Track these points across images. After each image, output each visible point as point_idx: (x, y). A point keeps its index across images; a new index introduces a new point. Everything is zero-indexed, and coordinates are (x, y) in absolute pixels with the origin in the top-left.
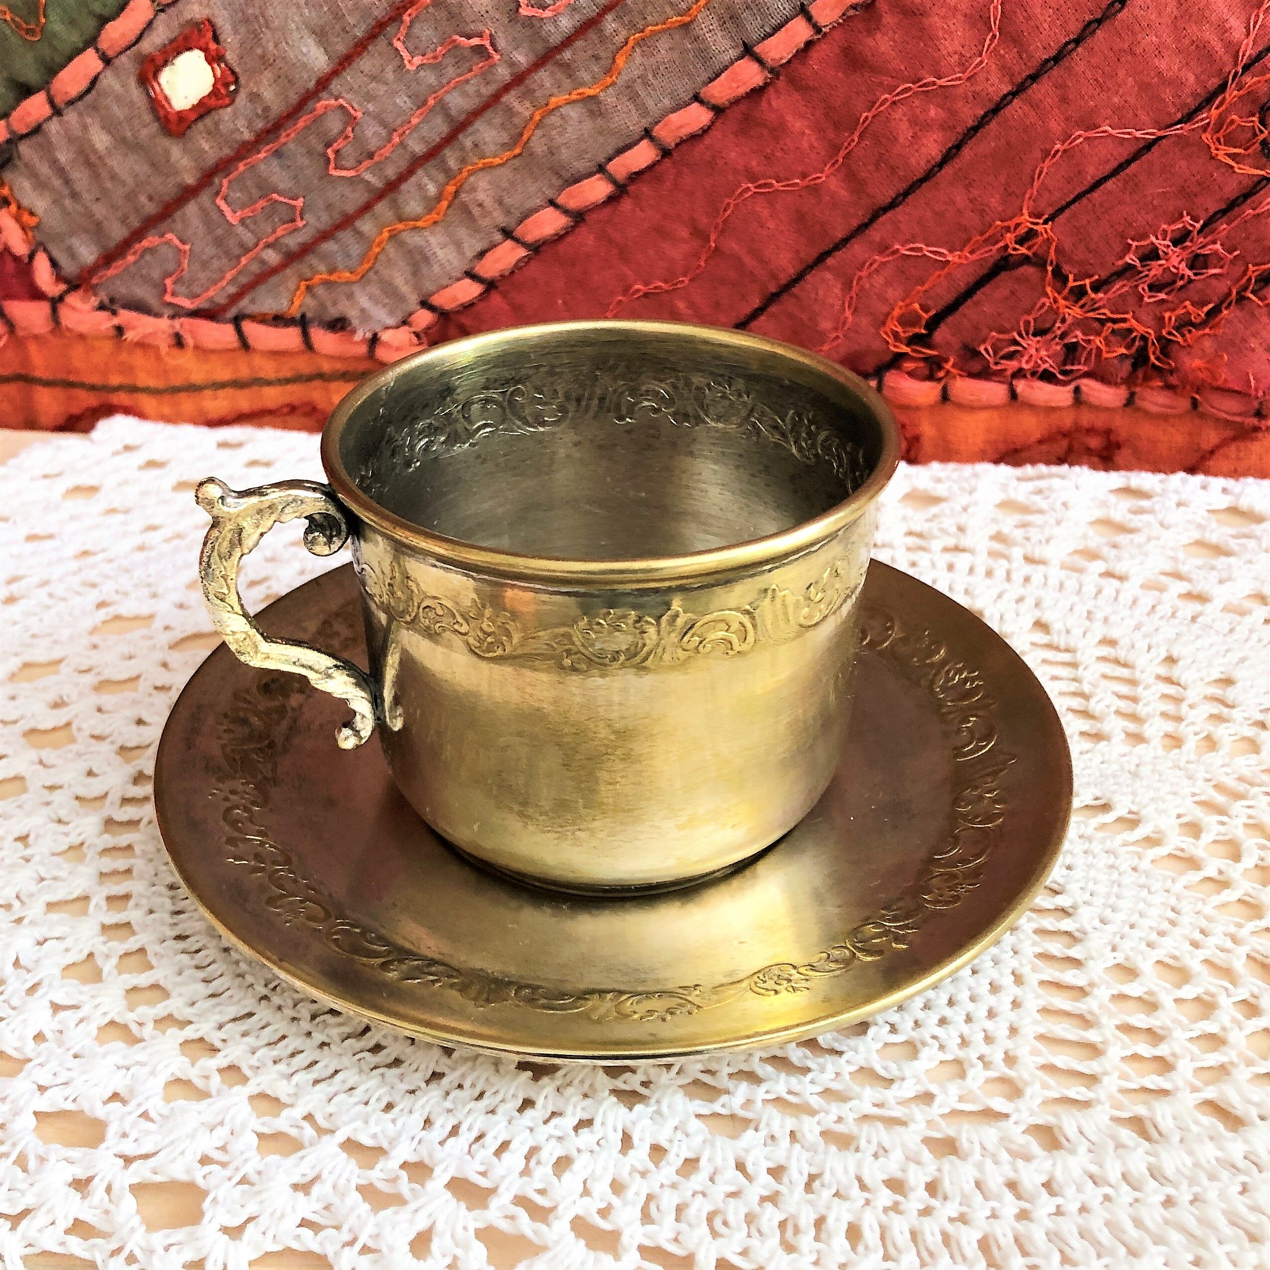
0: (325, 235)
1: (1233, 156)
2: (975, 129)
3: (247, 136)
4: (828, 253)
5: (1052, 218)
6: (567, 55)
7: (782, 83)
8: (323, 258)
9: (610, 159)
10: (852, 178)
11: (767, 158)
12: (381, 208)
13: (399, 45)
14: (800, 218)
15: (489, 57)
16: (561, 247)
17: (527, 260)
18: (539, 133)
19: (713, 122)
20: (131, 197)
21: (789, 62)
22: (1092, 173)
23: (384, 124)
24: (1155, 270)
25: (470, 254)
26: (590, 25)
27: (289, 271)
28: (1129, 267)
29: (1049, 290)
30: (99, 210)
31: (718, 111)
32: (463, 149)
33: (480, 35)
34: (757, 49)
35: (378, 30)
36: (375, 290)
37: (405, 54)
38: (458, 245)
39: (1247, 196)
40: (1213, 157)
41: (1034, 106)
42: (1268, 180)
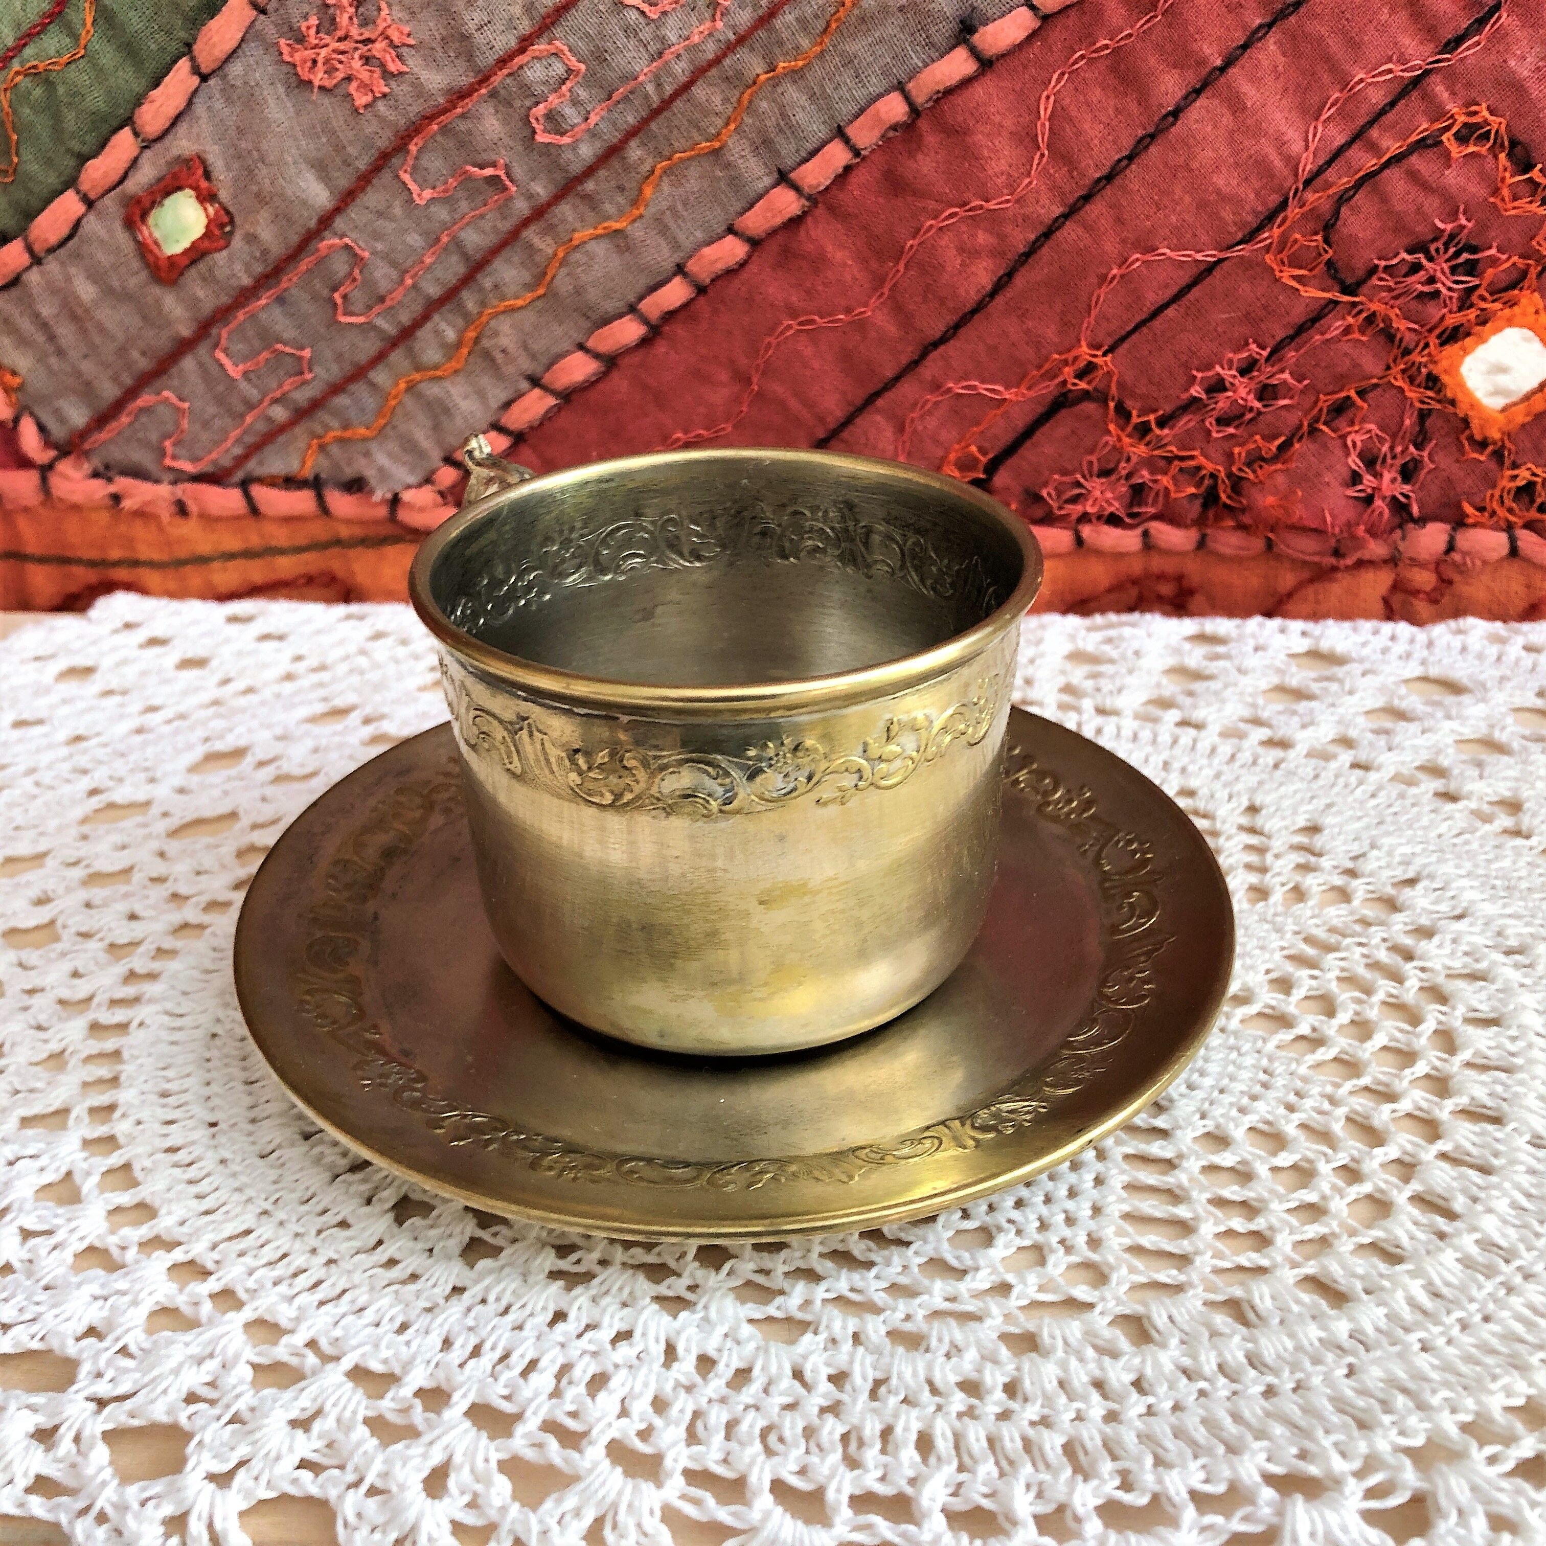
0: (336, 389)
1: (1298, 279)
2: (1026, 255)
3: (246, 281)
4: (878, 394)
5: (1111, 350)
6: (590, 186)
7: (820, 210)
8: (335, 414)
9: (641, 298)
10: (898, 309)
11: (808, 292)
12: (397, 357)
13: (406, 177)
14: (846, 358)
15: (505, 188)
16: (593, 395)
17: (558, 408)
18: (563, 271)
19: (749, 256)
20: (122, 351)
21: (827, 188)
22: (1152, 299)
23: (394, 264)
24: (1222, 403)
25: (494, 404)
26: (612, 153)
27: (298, 430)
28: (1195, 400)
29: (1112, 427)
30: (88, 367)
31: (755, 243)
32: (481, 290)
33: (494, 165)
34: (793, 175)
35: (382, 161)
36: (393, 446)
37: (413, 186)
38: (481, 394)
39: (1314, 320)
40: (1277, 280)
41: (1088, 228)
42: (1336, 303)
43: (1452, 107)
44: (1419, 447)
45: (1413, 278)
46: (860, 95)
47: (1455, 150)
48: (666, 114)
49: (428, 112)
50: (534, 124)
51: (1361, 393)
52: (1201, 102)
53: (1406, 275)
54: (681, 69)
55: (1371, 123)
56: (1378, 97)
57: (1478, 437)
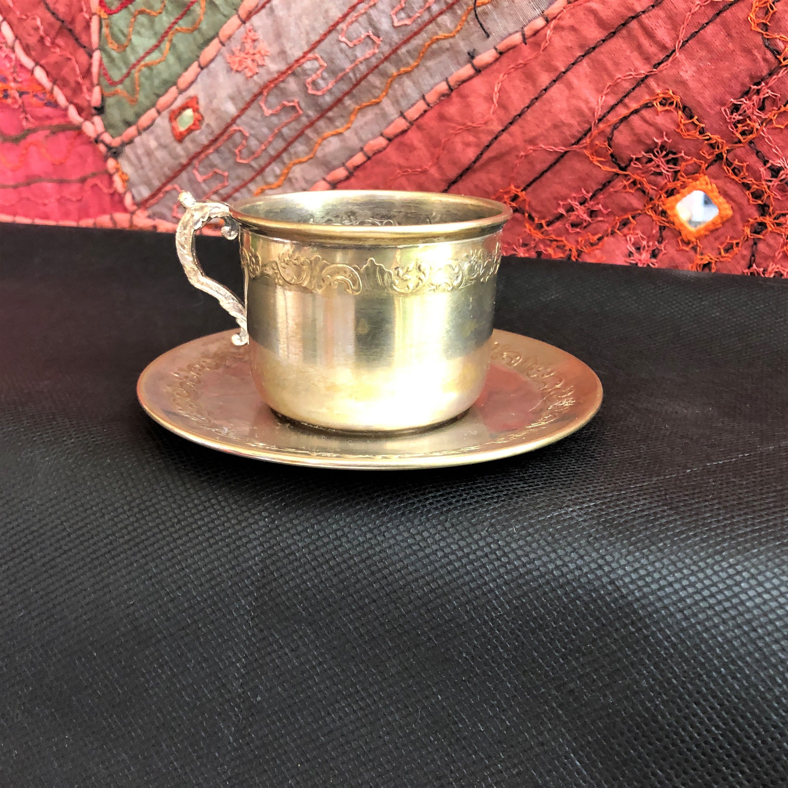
0: (237, 190)
1: (600, 162)
2: (488, 146)
3: (206, 142)
5: (524, 189)
6: (330, 114)
7: (414, 127)
9: (347, 160)
10: (440, 168)
11: (407, 159)
12: (259, 178)
13: (262, 105)
15: (297, 112)
18: (320, 148)
19: (388, 145)
20: (162, 168)
21: (417, 119)
22: (540, 167)
23: (258, 140)
26: (339, 101)
28: (562, 215)
29: (527, 225)
30: (151, 174)
31: (390, 140)
32: (290, 154)
33: (293, 101)
34: (405, 114)
35: (254, 98)
37: (265, 108)
39: (609, 182)
40: (591, 162)
41: (511, 135)
42: (618, 174)
43: (658, 91)
44: (660, 242)
45: (649, 165)
46: (432, 82)
47: (660, 108)
48: (358, 87)
49: (270, 80)
50: (308, 86)
51: (633, 217)
52: (556, 85)
53: (646, 163)
54: (363, 68)
55: (625, 96)
56: (627, 86)
57: (685, 240)
